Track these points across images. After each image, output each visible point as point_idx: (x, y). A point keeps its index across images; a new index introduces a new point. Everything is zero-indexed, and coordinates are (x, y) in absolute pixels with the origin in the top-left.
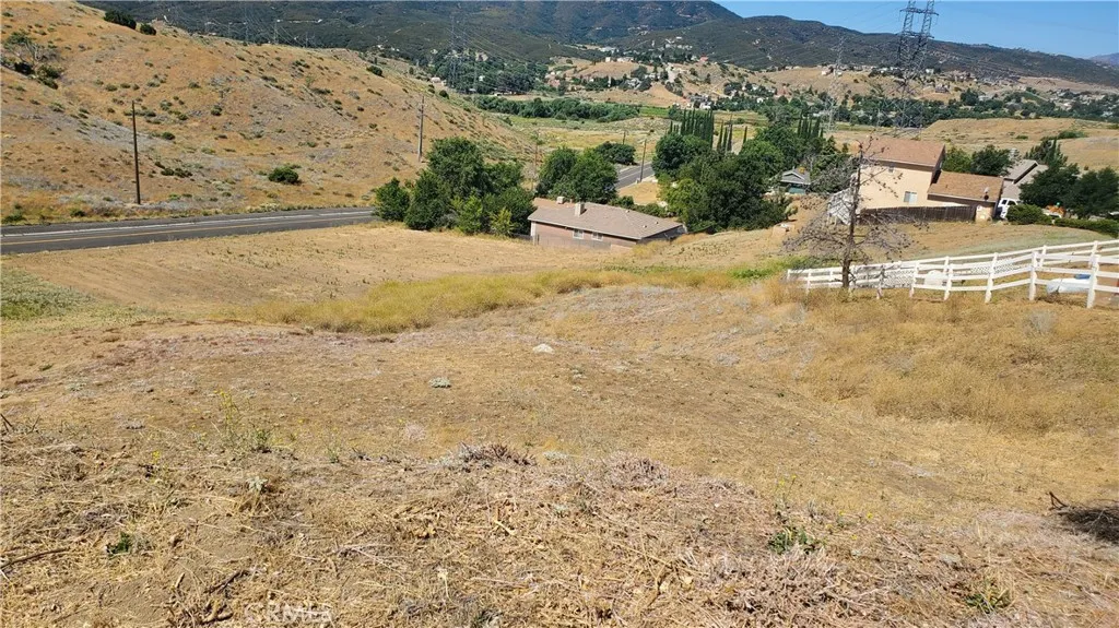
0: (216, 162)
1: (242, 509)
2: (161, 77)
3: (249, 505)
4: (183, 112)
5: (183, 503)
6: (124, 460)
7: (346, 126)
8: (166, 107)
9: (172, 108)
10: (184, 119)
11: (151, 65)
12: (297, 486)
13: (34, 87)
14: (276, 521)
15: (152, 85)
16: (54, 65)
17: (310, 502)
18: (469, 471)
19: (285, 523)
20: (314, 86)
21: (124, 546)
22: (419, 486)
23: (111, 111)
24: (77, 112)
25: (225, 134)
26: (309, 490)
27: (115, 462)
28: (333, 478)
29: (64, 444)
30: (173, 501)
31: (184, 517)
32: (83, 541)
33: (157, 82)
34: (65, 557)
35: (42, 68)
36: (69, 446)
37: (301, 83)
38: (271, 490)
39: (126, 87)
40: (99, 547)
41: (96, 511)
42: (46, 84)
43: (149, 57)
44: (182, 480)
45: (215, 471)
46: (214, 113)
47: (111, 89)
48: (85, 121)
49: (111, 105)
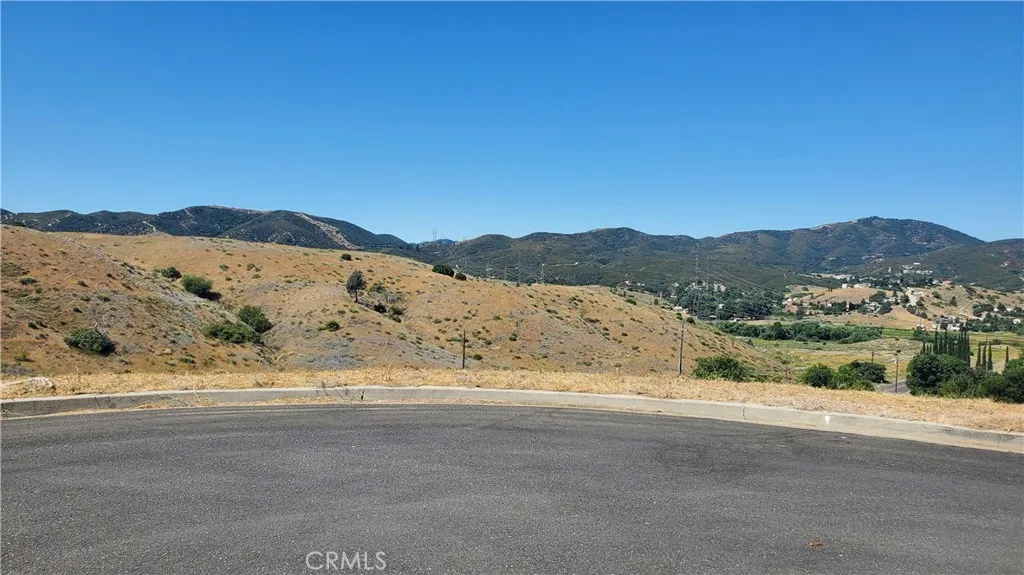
2: (473, 312)
4: (489, 338)
7: (613, 347)
8: (476, 334)
9: (480, 336)
10: (490, 343)
11: (466, 303)
13: (387, 322)
15: (466, 318)
16: (399, 306)
20: (586, 316)
23: (437, 338)
24: (415, 340)
25: (519, 355)
33: (470, 316)
35: (392, 308)
37: (576, 314)
39: (448, 320)
42: (394, 319)
43: (464, 298)
46: (511, 339)
47: (438, 322)
48: (421, 346)
49: (437, 334)
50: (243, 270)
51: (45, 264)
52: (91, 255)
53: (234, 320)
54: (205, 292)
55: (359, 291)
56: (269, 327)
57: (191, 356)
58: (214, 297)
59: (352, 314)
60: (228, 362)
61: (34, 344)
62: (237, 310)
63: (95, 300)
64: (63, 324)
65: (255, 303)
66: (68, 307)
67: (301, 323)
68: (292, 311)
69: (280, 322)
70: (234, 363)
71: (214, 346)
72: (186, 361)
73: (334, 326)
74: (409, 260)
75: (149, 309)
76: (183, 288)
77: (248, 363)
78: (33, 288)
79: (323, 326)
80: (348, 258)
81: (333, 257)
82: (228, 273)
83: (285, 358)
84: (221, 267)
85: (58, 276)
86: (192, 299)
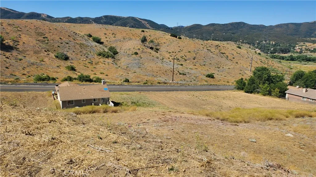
0: (193, 72)
1: (201, 166)
2: (181, 50)
3: (203, 165)
4: (186, 59)
5: (186, 161)
6: (172, 147)
7: (229, 63)
9: (183, 58)
10: (186, 60)
11: (179, 47)
12: (216, 163)
13: (153, 52)
14: (210, 172)
15: (179, 52)
16: (158, 47)
17: (219, 168)
18: (268, 170)
19: (213, 173)
20: (221, 52)
21: (172, 169)
22: (252, 171)
24: (161, 59)
25: (196, 64)
26: (219, 165)
27: (170, 147)
28: (226, 163)
29: (158, 140)
30: (184, 160)
31: (186, 165)
32: (163, 166)
33: (180, 51)
34: (159, 169)
35: (155, 48)
36: (159, 140)
37: (218, 51)
38: (209, 163)
39: (173, 52)
40: (166, 168)
41: (166, 158)
42: (156, 52)
43: (179, 45)
44: (186, 155)
45: (194, 154)
46: (193, 59)
47: (170, 53)
48: (163, 61)
49: (169, 57)
50: (111, 35)
51: (50, 32)
52: (64, 29)
53: (106, 50)
54: (99, 41)
55: (145, 42)
56: (117, 53)
57: (92, 61)
58: (102, 43)
59: (142, 50)
60: (103, 64)
61: (46, 56)
62: (108, 48)
63: (64, 44)
64: (55, 50)
65: (113, 46)
66: (56, 45)
67: (127, 52)
68: (124, 48)
69: (121, 52)
70: (105, 64)
71: (99, 58)
72: (90, 63)
73: (136, 54)
74: (163, 32)
75: (80, 46)
76: (92, 40)
77: (109, 64)
78: (46, 39)
79: (133, 53)
80: (143, 31)
81: (138, 31)
82: (106, 36)
83: (120, 63)
84: (104, 34)
85: (54, 36)
86: (95, 44)
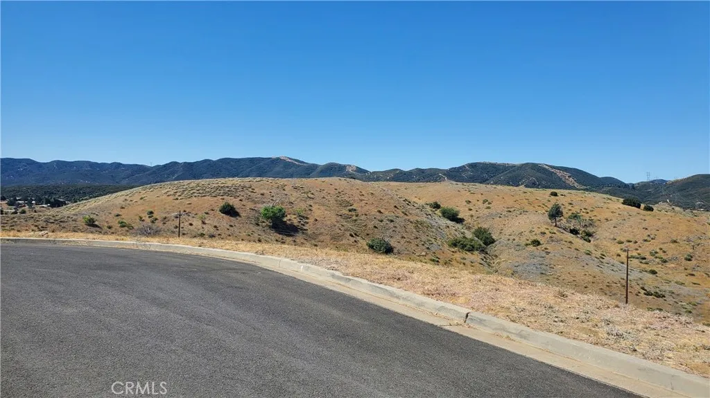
0: (684, 290)
2: (652, 236)
4: (665, 257)
8: (654, 254)
9: (657, 255)
10: (665, 262)
11: (646, 229)
13: (578, 241)
15: (646, 241)
16: (590, 230)
23: (619, 255)
24: (599, 256)
25: (694, 273)
33: (649, 239)
35: (584, 231)
39: (629, 241)
42: (584, 240)
43: (645, 224)
46: (686, 259)
47: (621, 243)
48: (603, 260)
49: (619, 252)
50: (480, 204)
51: (361, 200)
52: (387, 195)
53: (469, 235)
55: (558, 219)
56: (493, 241)
57: (438, 258)
58: (460, 221)
59: (551, 235)
60: (460, 263)
61: (351, 245)
62: (473, 230)
63: (385, 221)
64: (368, 235)
65: (485, 226)
66: (371, 225)
67: (514, 240)
68: (510, 231)
69: (500, 239)
70: (464, 264)
71: (453, 252)
72: (433, 260)
73: (536, 243)
74: (604, 196)
75: (416, 227)
76: (441, 215)
77: (473, 264)
78: (354, 213)
79: (529, 242)
80: (555, 194)
81: (543, 194)
82: (470, 206)
83: (499, 263)
84: (466, 201)
85: (368, 207)
86: (446, 222)
